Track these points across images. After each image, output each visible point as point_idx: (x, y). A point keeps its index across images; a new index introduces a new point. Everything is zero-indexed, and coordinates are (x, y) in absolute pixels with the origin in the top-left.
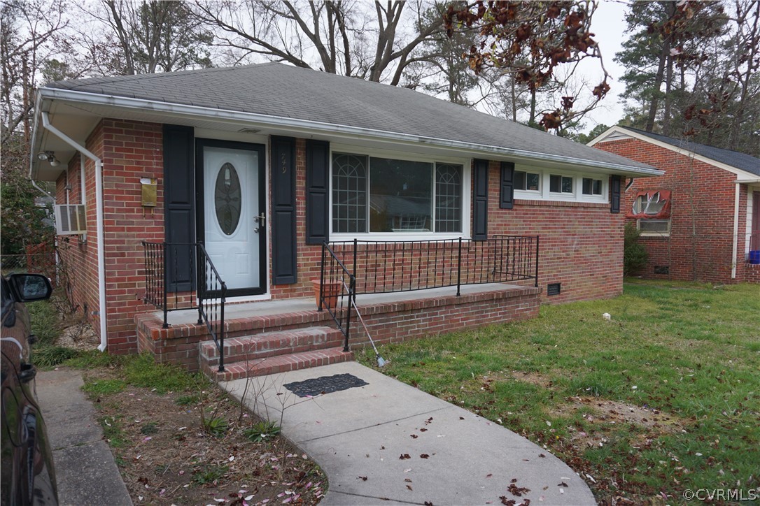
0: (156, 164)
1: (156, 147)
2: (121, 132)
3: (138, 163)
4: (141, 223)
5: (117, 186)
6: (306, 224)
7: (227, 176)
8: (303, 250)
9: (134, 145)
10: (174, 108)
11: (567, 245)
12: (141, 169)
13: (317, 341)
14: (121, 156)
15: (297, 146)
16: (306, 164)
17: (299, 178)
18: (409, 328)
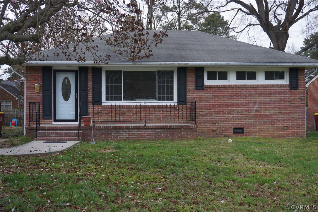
0: (40, 79)
1: (40, 74)
2: (30, 70)
3: (35, 79)
4: (36, 97)
5: (29, 86)
6: (92, 97)
7: (66, 81)
8: (91, 107)
9: (34, 74)
10: (38, 63)
11: (249, 107)
12: (36, 81)
13: (72, 134)
14: (30, 77)
15: (88, 69)
16: (92, 76)
17: (90, 81)
18: (118, 136)
